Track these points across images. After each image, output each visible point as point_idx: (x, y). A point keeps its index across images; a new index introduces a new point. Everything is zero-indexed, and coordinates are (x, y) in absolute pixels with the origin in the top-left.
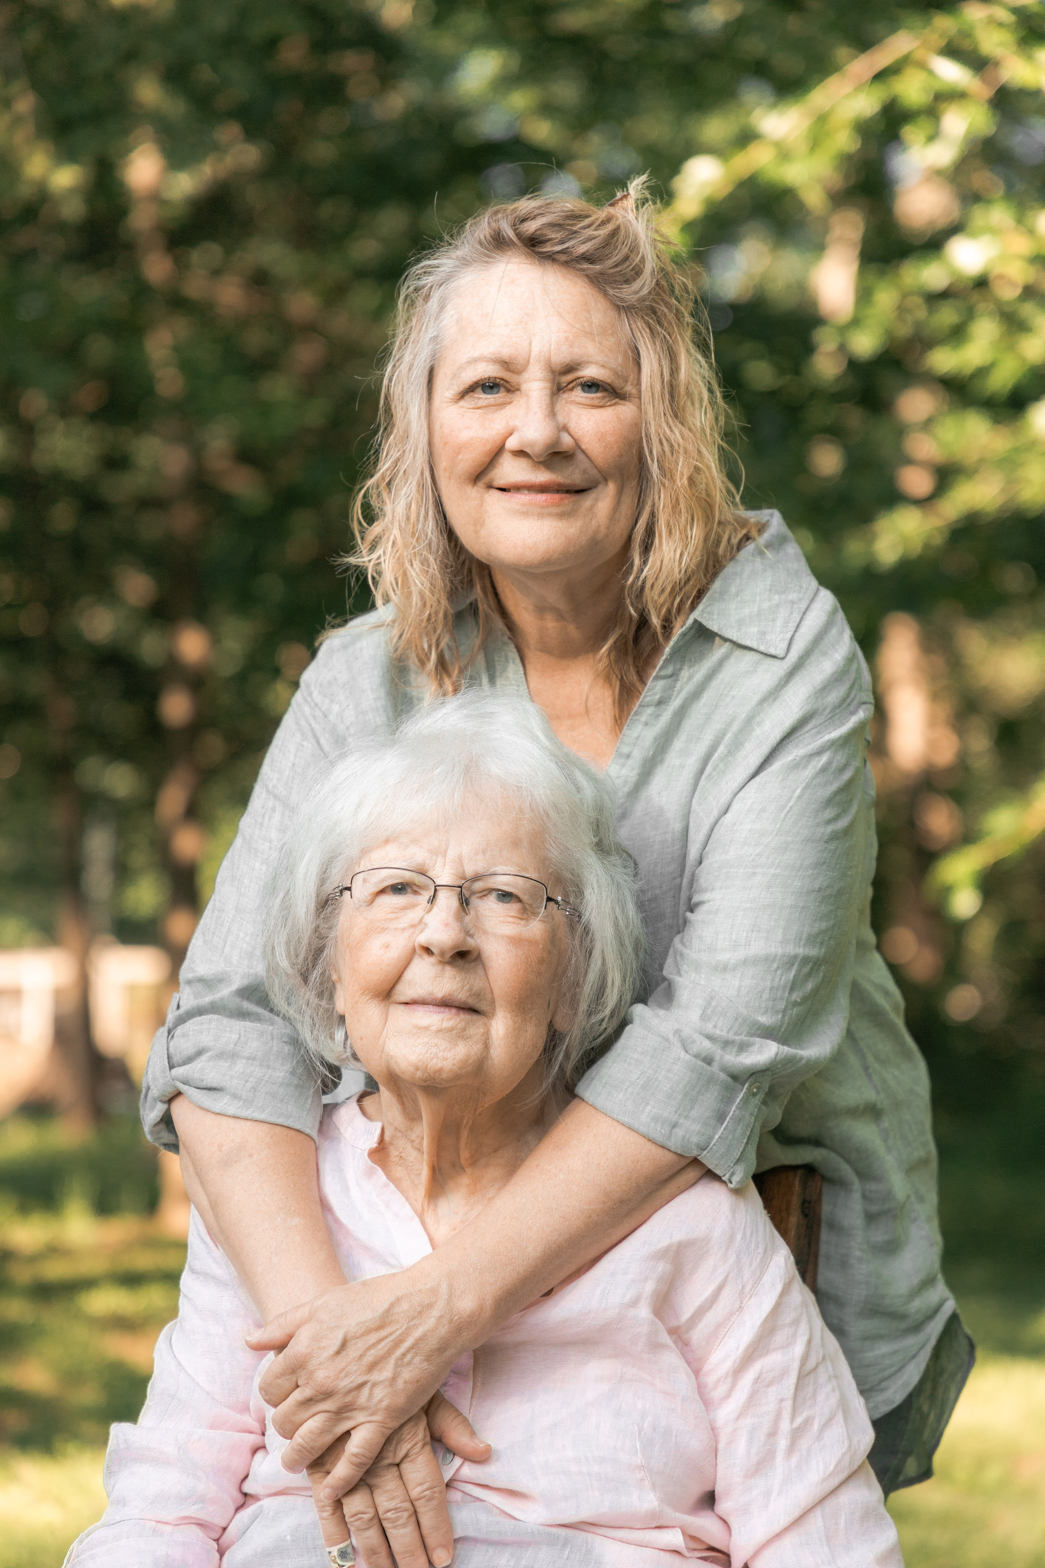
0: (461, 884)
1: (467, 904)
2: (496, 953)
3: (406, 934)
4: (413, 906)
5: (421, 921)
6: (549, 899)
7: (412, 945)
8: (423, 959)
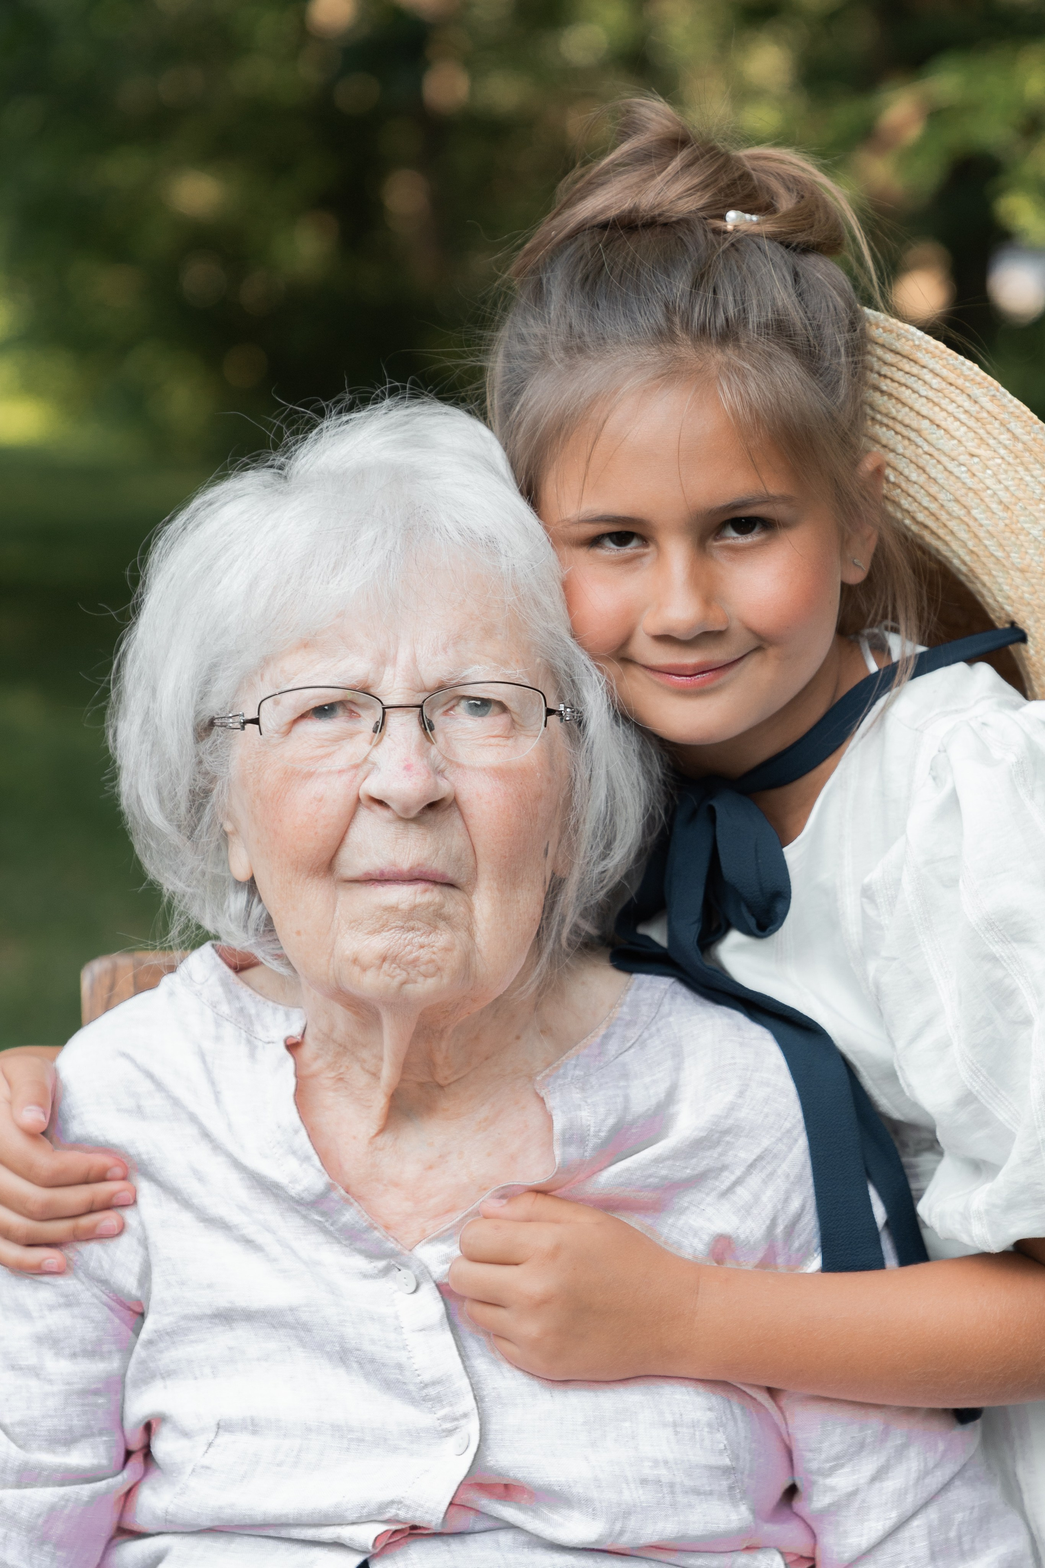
0: (420, 703)
1: (432, 729)
2: (478, 795)
3: (345, 778)
4: (351, 735)
5: (366, 759)
6: (550, 712)
7: (355, 793)
8: (372, 811)
